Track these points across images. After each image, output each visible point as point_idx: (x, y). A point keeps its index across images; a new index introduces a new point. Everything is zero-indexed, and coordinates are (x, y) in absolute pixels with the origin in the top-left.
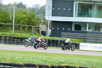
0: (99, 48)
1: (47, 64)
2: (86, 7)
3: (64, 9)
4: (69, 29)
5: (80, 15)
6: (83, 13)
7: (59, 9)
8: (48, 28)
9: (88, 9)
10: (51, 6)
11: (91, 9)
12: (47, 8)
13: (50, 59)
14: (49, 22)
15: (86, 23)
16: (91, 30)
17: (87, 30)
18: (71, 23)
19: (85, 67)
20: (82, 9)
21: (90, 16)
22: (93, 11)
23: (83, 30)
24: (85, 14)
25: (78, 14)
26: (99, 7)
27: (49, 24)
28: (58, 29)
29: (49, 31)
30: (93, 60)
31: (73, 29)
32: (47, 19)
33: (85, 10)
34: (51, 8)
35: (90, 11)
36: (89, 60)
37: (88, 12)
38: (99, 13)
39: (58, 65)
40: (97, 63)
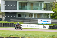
0: (32, 26)
1: (3, 37)
2: (24, 4)
3: (12, 6)
4: (15, 17)
5: (21, 9)
7: (9, 6)
8: (3, 17)
9: (25, 5)
10: (4, 4)
11: (27, 5)
13: (4, 34)
14: (3, 13)
15: (24, 13)
16: (27, 17)
17: (25, 17)
18: (16, 13)
19: (24, 37)
20: (22, 5)
21: (26, 9)
22: (27, 6)
24: (23, 8)
25: (19, 8)
26: (31, 4)
27: (3, 14)
28: (9, 17)
29: (4, 18)
30: (29, 34)
31: (17, 17)
32: (2, 12)
33: (23, 6)
35: (26, 6)
36: (27, 34)
38: (31, 7)
39: (9, 37)
40: (31, 35)
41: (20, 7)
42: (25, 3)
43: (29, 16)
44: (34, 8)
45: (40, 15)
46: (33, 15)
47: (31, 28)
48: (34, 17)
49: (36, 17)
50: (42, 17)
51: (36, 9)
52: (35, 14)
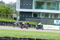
0: (48, 27)
1: (17, 37)
2: (40, 3)
3: (27, 5)
4: (30, 16)
5: (37, 8)
6: (38, 7)
7: (24, 4)
8: (18, 16)
9: (41, 5)
10: (20, 2)
11: (43, 5)
12: (17, 4)
13: (19, 34)
14: (18, 12)
15: (40, 13)
16: (43, 17)
17: (41, 17)
18: (31, 13)
19: (39, 38)
20: (38, 4)
21: (42, 9)
22: (44, 5)
23: (38, 17)
24: (39, 8)
25: (35, 7)
26: (48, 3)
27: (18, 13)
28: (24, 16)
29: (19, 17)
31: (32, 17)
34: (20, 4)
35: (42, 5)
36: (42, 34)
37: (41, 6)
38: (47, 7)
40: (46, 36)
41: (37, 7)
42: (42, 2)
43: (46, 16)
44: (51, 8)
45: (57, 16)
46: (49, 15)
47: (47, 28)
48: (51, 17)
49: (53, 17)
50: (59, 18)
51: (53, 8)
52: (52, 14)
